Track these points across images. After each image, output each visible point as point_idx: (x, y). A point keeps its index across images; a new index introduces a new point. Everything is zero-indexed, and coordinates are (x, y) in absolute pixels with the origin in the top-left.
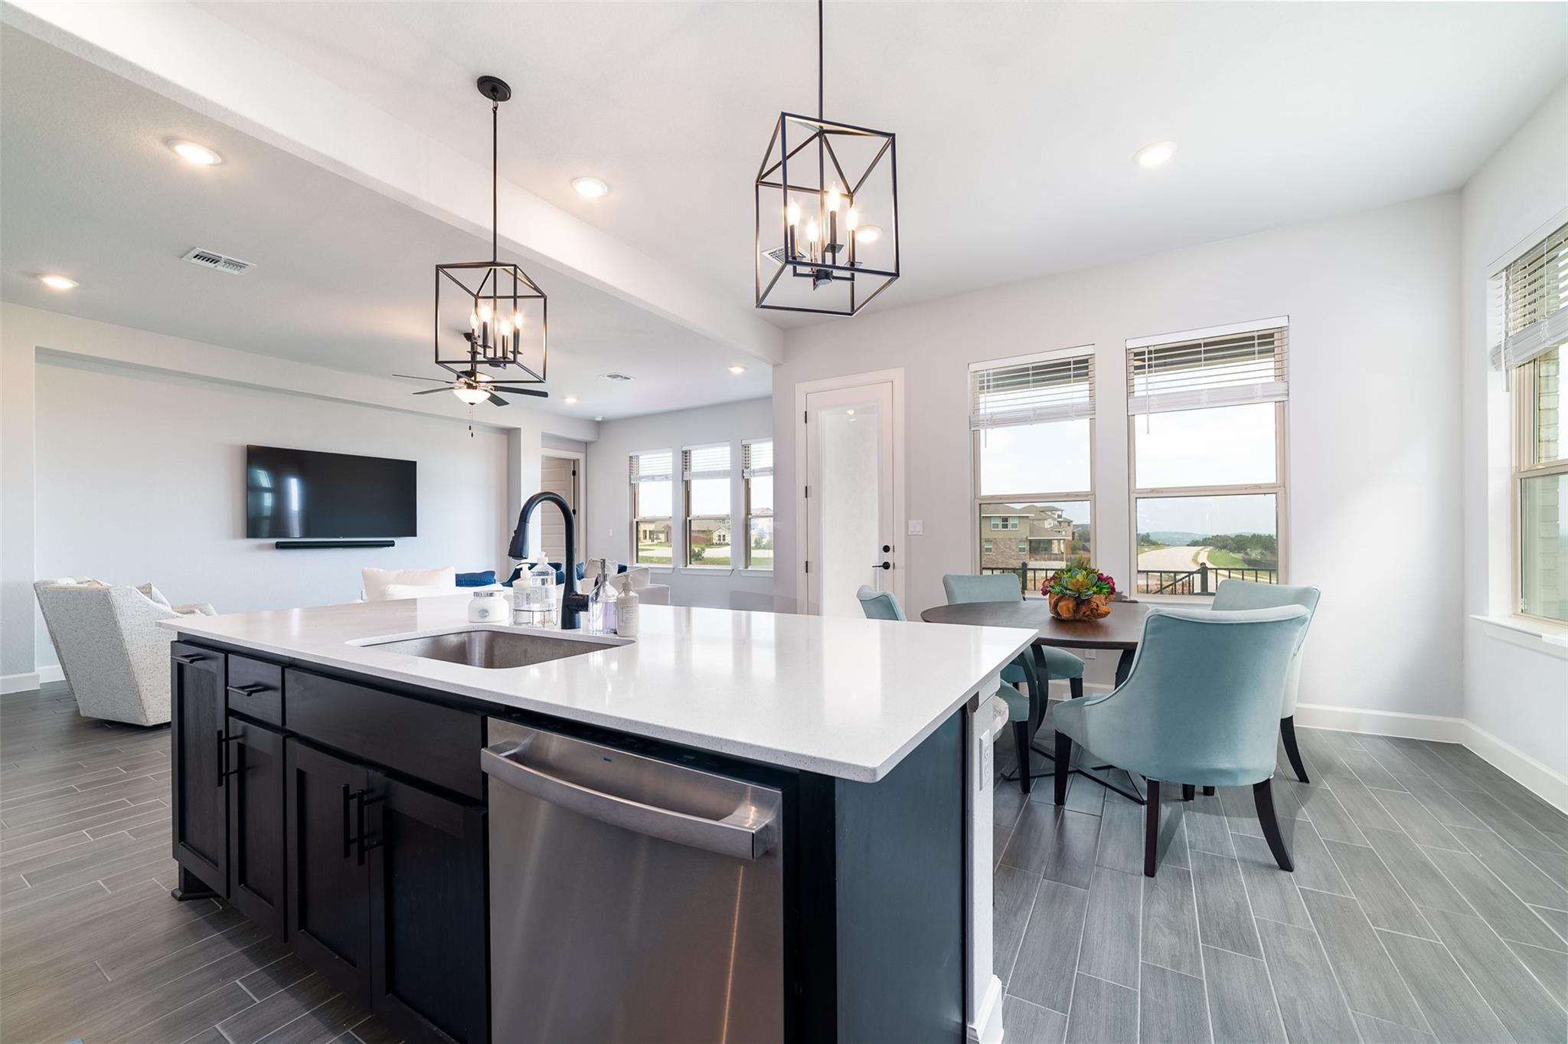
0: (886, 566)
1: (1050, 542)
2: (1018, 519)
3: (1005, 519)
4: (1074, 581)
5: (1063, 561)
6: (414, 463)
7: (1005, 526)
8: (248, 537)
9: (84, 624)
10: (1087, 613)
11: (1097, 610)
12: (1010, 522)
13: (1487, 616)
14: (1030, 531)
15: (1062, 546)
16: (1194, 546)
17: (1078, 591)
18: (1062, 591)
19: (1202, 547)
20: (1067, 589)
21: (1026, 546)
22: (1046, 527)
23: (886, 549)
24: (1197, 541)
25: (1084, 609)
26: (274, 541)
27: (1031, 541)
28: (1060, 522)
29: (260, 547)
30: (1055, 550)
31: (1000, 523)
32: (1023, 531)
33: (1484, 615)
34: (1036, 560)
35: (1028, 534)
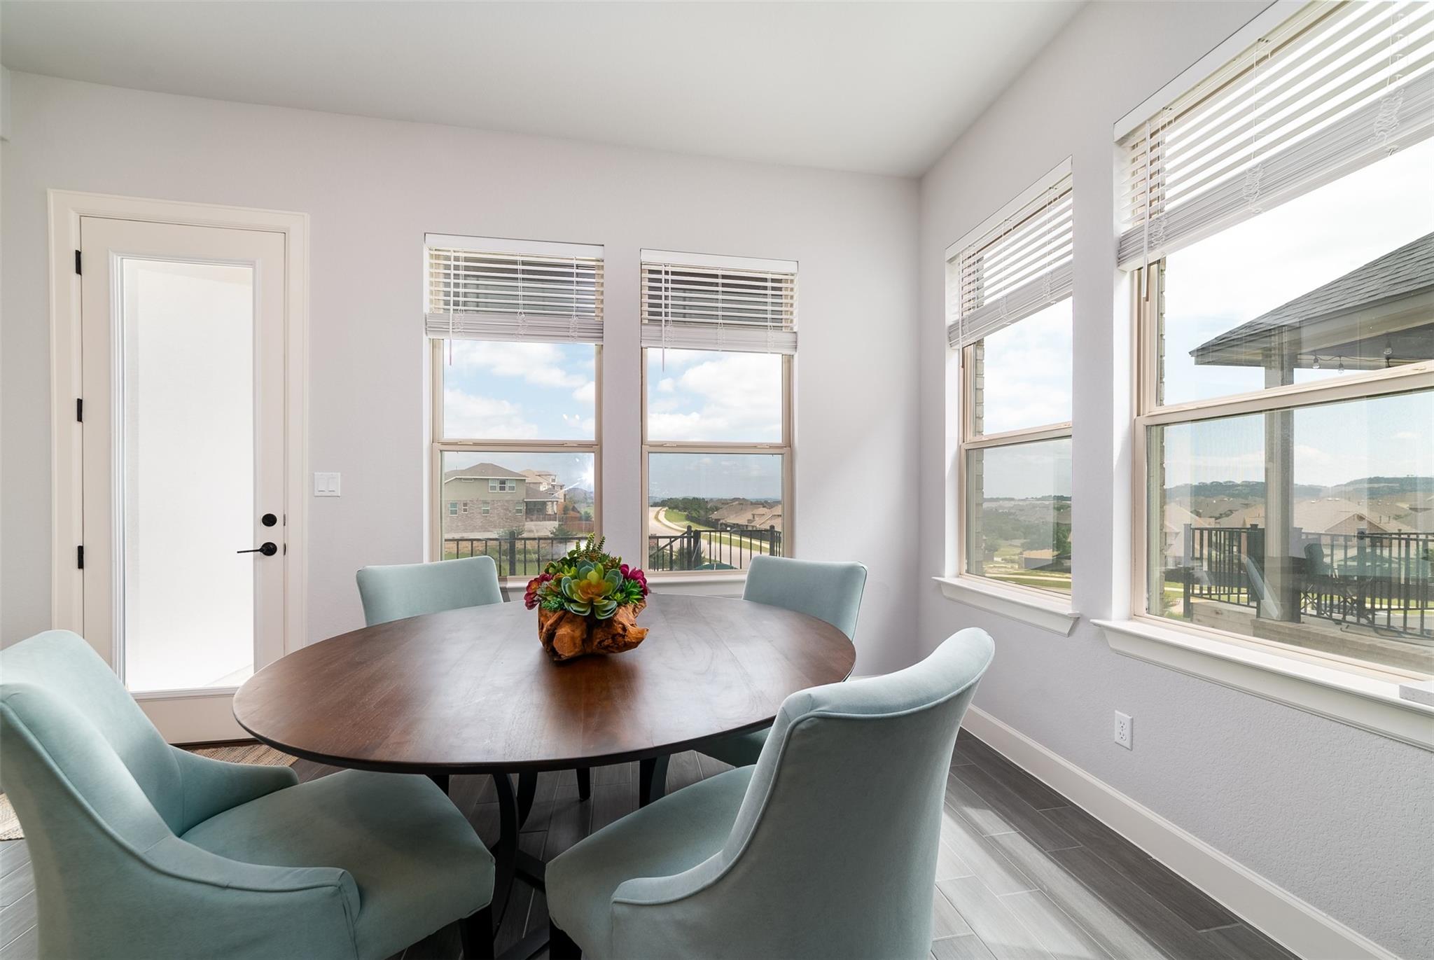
0: (269, 549)
1: (544, 503)
2: (515, 482)
3: (503, 482)
4: (584, 582)
5: (556, 521)
7: (502, 488)
10: (606, 643)
11: (623, 636)
12: (508, 485)
13: (944, 577)
14: (527, 494)
15: (555, 507)
16: (655, 506)
17: (590, 603)
18: (561, 606)
19: (660, 508)
20: (571, 601)
21: (523, 508)
22: (541, 490)
23: (269, 520)
24: (658, 503)
25: (599, 635)
27: (526, 502)
28: (554, 486)
30: (550, 511)
31: (498, 485)
32: (520, 494)
33: (939, 576)
34: (532, 521)
35: (525, 496)
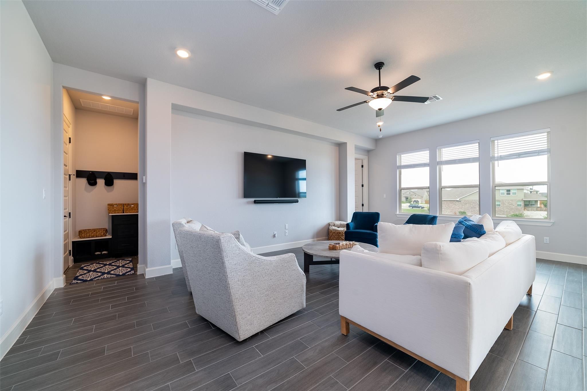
6: (305, 161)
8: (244, 198)
9: (202, 259)
26: (253, 199)
29: (248, 203)
